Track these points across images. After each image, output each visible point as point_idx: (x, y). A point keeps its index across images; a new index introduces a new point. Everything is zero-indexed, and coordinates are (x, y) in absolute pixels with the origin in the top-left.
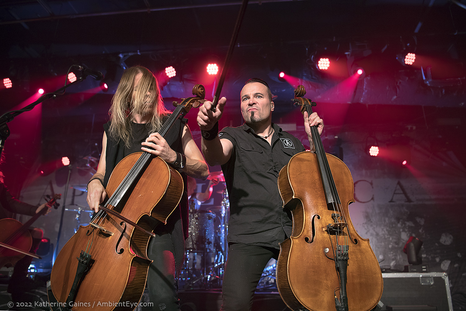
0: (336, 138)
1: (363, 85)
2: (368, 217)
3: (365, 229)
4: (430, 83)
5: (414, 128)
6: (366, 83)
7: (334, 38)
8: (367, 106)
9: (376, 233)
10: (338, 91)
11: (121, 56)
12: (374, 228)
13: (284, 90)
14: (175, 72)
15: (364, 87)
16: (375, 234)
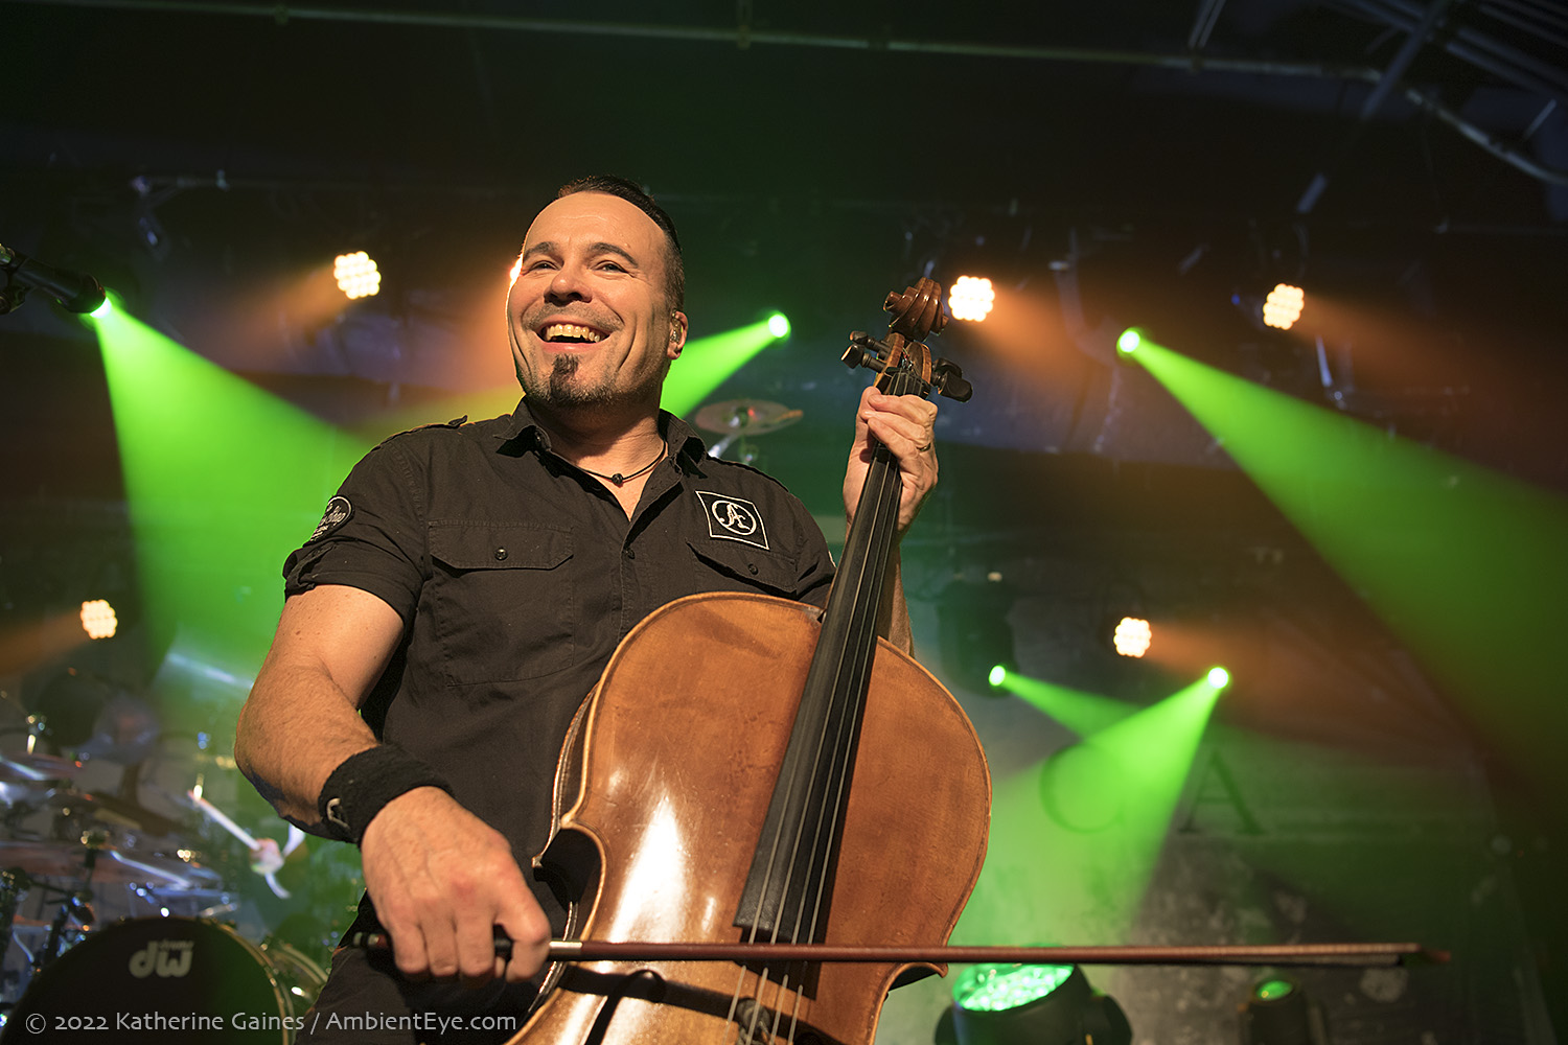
0: (994, 582)
1: (1110, 390)
2: (1099, 887)
4: (1346, 398)
5: (1278, 556)
6: (1119, 382)
7: (1014, 203)
8: (1116, 468)
11: (140, 186)
13: (811, 386)
14: (377, 277)
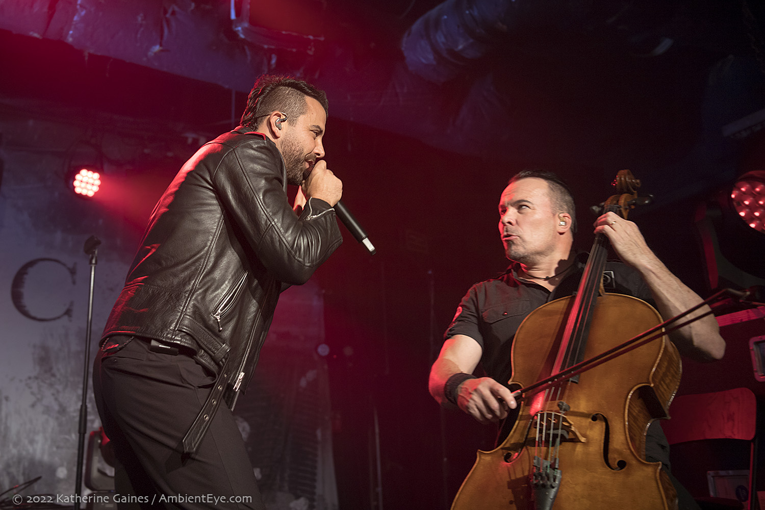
3: (32, 393)
4: (244, 30)
8: (86, 58)
9: (61, 405)
12: (58, 392)
16: (56, 408)
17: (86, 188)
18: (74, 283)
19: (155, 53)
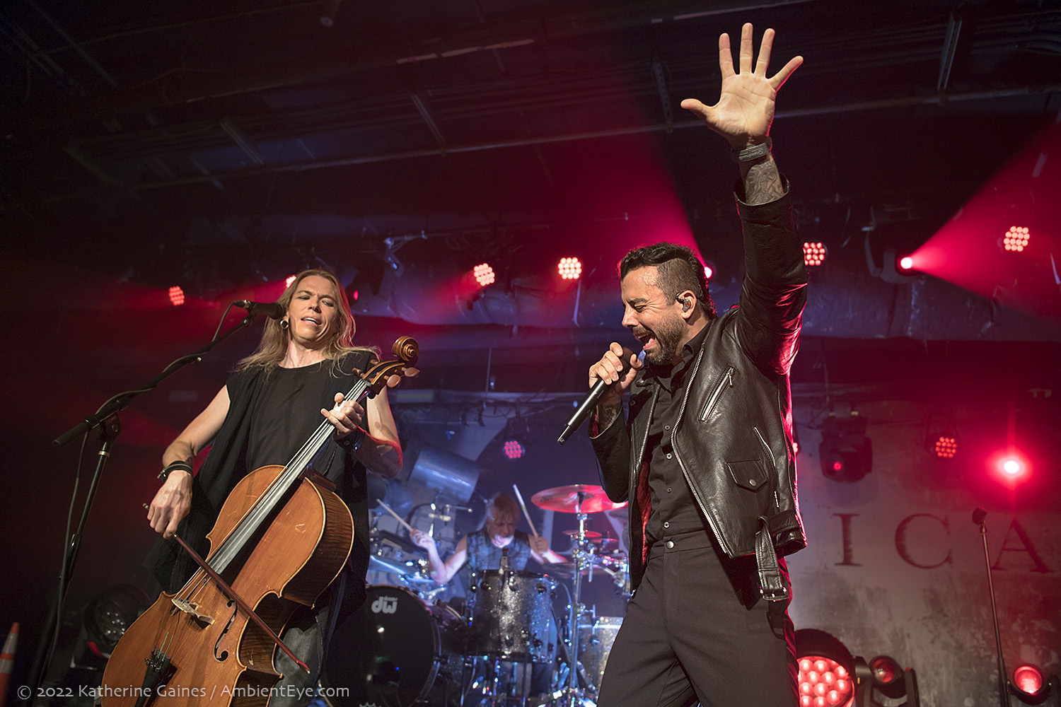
0: (855, 416)
1: (911, 298)
2: (935, 602)
3: (930, 631)
6: (916, 293)
7: (837, 195)
8: (926, 345)
9: (957, 642)
10: (850, 311)
11: (389, 242)
12: (953, 630)
14: (493, 275)
15: (913, 303)
16: (953, 644)
17: (945, 452)
18: (949, 533)
19: (989, 329)
